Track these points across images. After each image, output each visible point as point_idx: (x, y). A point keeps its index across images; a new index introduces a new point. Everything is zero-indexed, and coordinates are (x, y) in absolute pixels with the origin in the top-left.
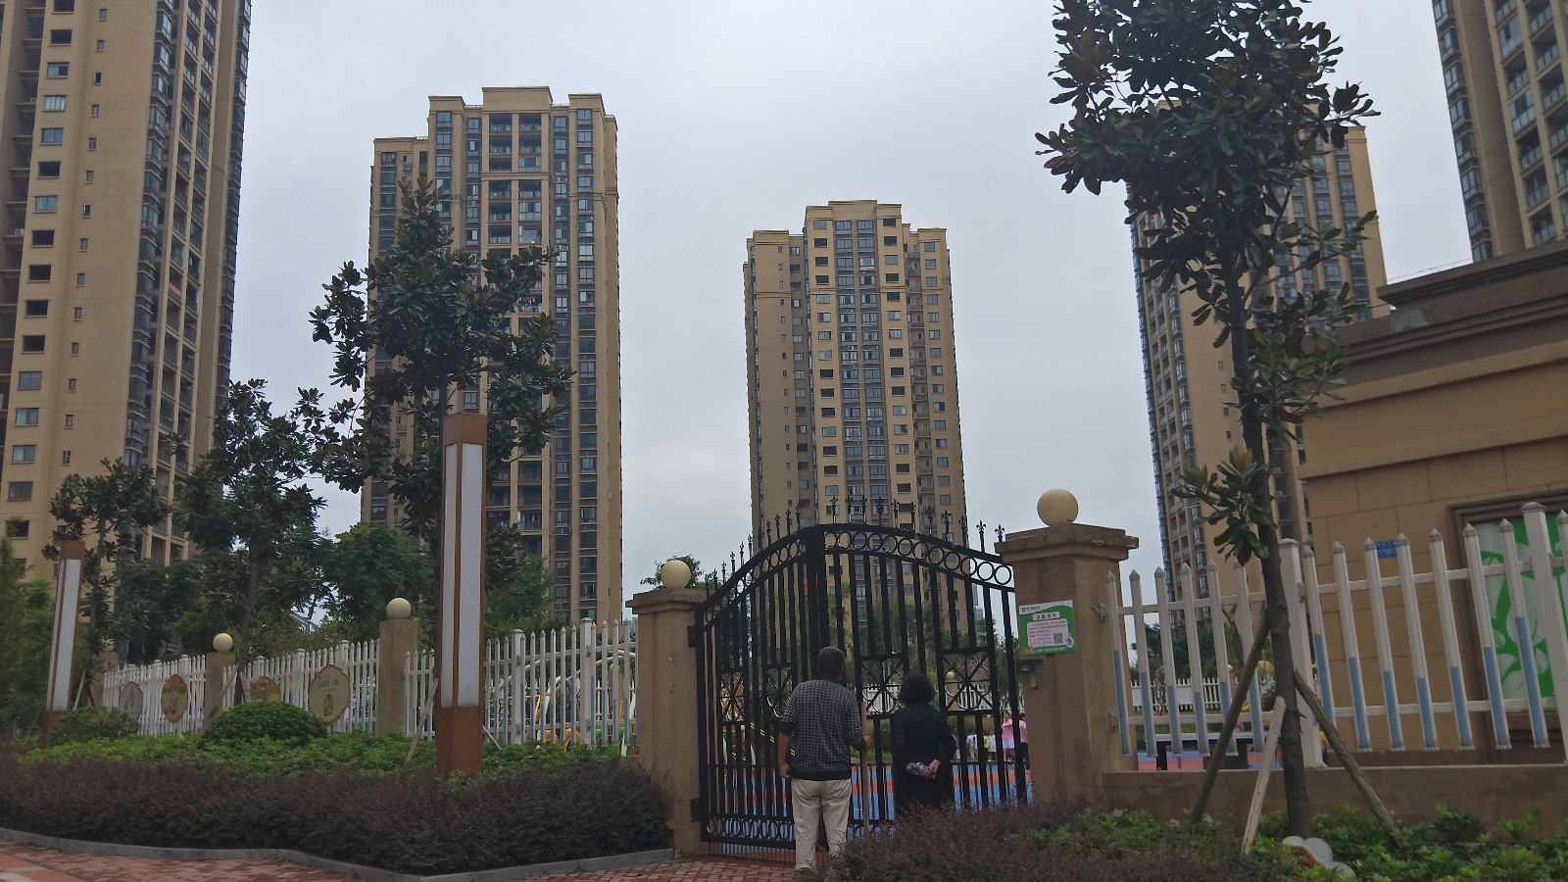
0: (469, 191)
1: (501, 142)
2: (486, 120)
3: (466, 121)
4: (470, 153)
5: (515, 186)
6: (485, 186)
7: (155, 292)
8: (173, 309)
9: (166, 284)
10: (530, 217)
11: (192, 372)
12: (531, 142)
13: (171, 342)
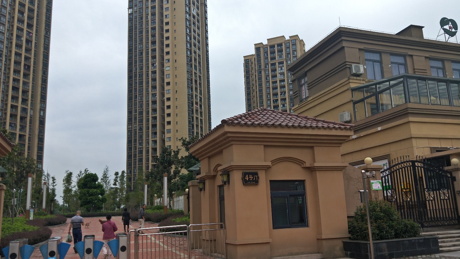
0: (266, 67)
1: (273, 53)
2: (269, 47)
3: (264, 49)
4: (265, 57)
5: (277, 64)
6: (270, 65)
7: (192, 108)
8: (197, 111)
9: (195, 105)
10: (281, 71)
11: (203, 124)
12: (280, 51)
13: (197, 118)
